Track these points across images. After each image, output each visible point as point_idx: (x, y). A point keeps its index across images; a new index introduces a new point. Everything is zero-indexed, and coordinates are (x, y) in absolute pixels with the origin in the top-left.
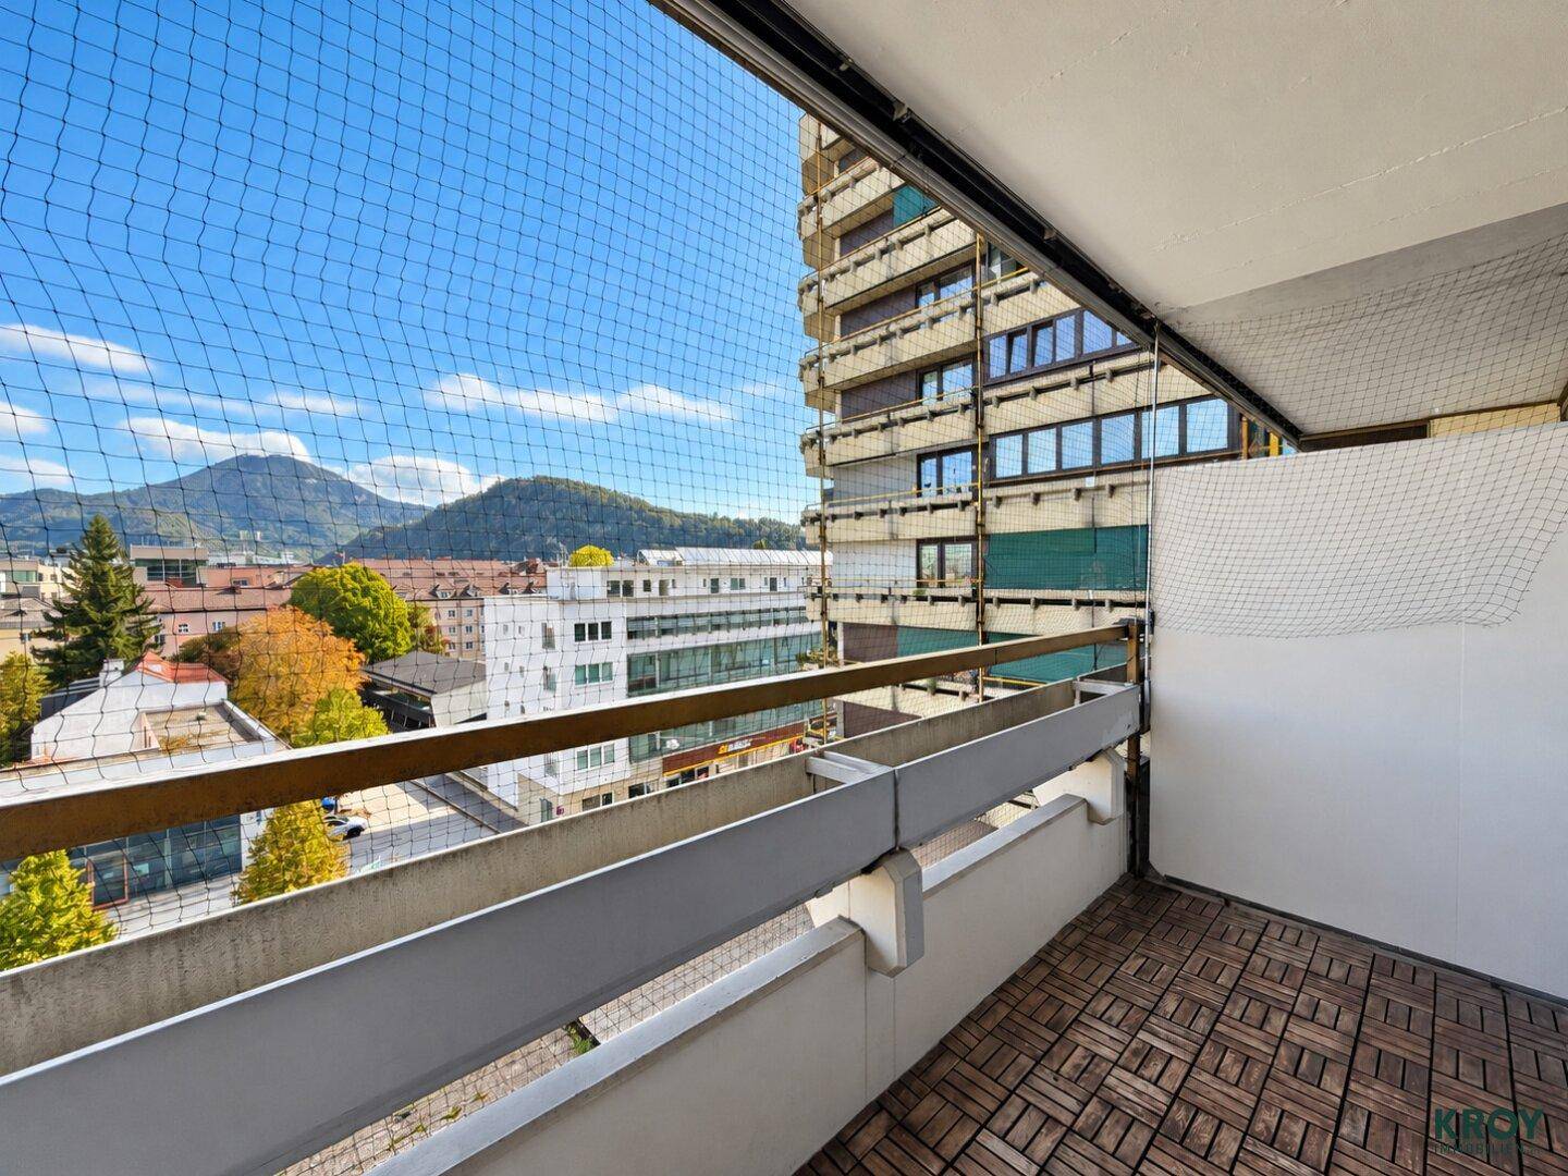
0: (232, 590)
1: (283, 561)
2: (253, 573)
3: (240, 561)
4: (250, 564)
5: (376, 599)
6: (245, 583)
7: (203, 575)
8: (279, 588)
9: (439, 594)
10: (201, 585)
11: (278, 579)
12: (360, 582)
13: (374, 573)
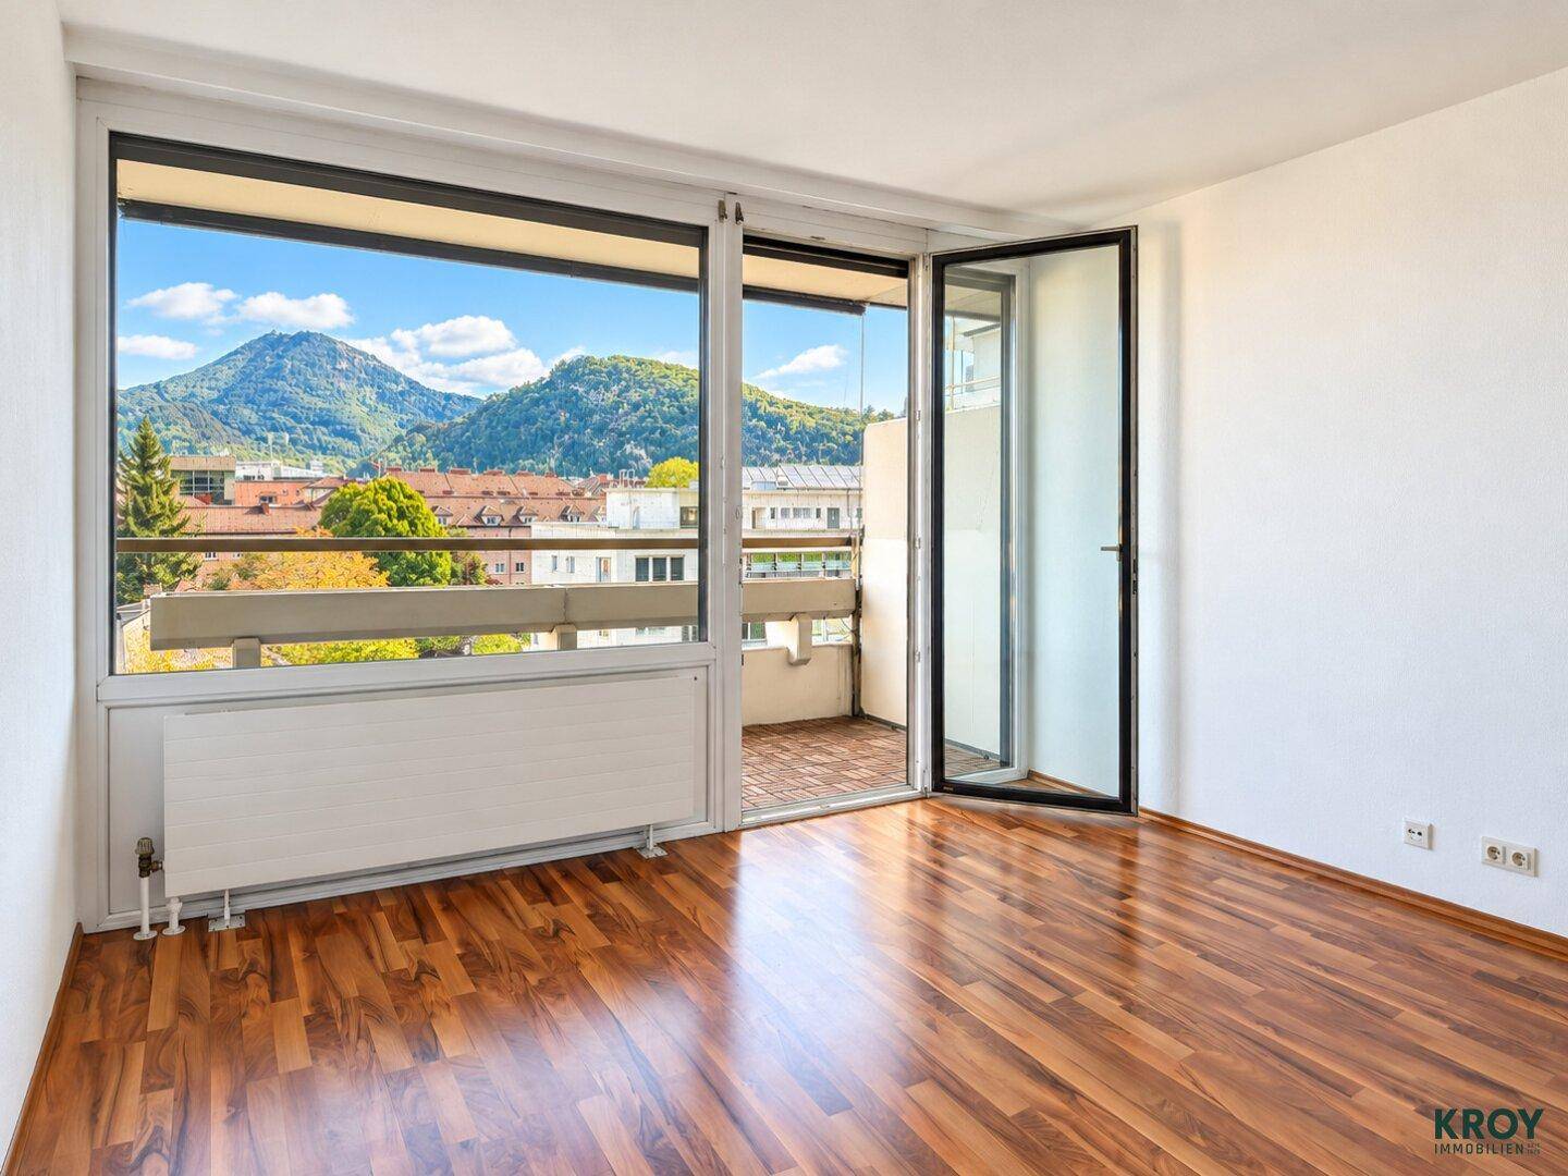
0: (259, 510)
1: (312, 473)
2: (278, 489)
3: (268, 474)
4: (278, 479)
5: (412, 524)
6: (271, 500)
7: (230, 490)
8: (309, 507)
9: (485, 519)
10: (229, 502)
11: (307, 496)
12: (395, 501)
13: (409, 490)
